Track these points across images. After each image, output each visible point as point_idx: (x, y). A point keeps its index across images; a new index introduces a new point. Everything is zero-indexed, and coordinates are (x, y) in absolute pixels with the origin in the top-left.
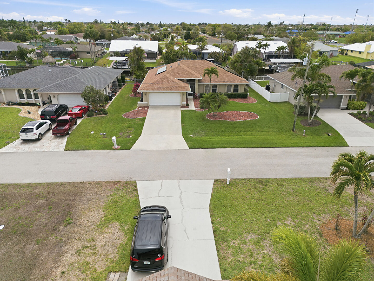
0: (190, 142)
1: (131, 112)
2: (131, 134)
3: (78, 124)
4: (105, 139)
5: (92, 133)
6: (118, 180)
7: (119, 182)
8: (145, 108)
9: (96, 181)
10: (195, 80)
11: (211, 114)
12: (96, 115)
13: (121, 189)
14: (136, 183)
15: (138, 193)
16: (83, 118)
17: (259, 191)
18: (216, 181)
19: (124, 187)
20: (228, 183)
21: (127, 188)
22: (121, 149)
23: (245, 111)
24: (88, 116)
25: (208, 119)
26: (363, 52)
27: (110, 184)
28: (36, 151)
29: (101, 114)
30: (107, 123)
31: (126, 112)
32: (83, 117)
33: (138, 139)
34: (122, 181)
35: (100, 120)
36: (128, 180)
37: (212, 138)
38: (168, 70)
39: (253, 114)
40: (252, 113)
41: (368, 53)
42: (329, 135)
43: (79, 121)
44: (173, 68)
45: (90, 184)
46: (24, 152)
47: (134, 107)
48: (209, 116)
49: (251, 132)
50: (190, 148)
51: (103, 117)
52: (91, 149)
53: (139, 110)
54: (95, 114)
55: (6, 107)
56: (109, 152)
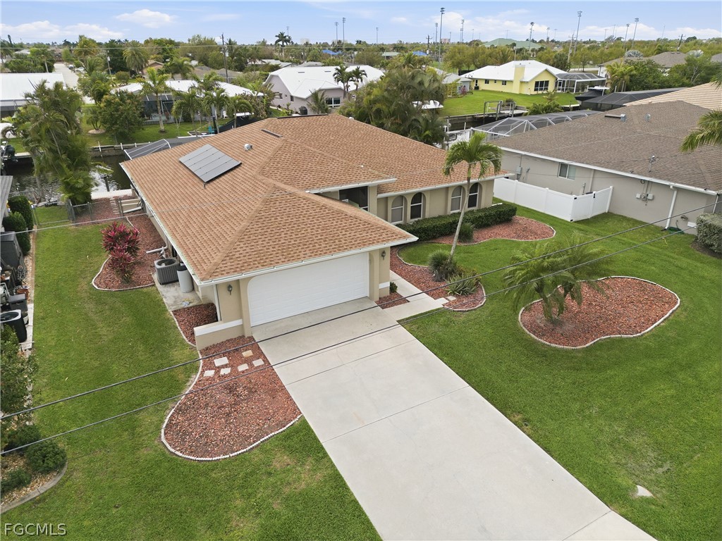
1: (192, 401)
8: (239, 352)
10: (367, 186)
11: (529, 317)
26: (512, 81)
31: (161, 406)
38: (253, 163)
53: (224, 370)
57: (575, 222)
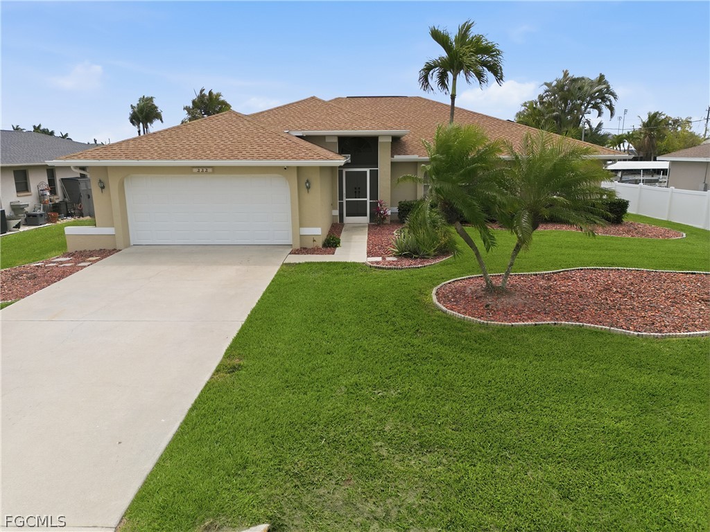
8: (90, 256)
10: (376, 138)
11: (470, 281)
53: (47, 265)
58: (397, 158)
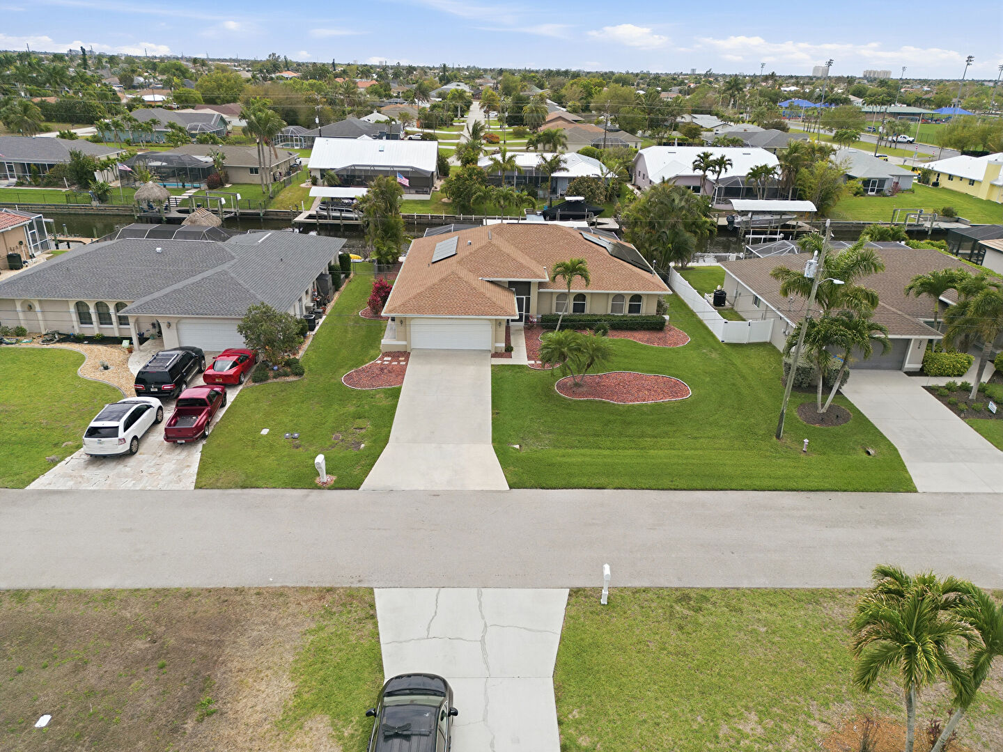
0: (511, 468)
1: (363, 370)
2: (363, 437)
3: (228, 405)
4: (297, 450)
5: (265, 432)
6: (328, 585)
7: (330, 590)
8: (399, 357)
9: (273, 585)
10: (530, 282)
11: (568, 380)
12: (275, 377)
13: (335, 613)
14: (373, 594)
15: (376, 625)
16: (241, 387)
17: (681, 628)
18: (574, 593)
19: (344, 605)
20: (604, 601)
21: (351, 611)
22: (337, 486)
23: (656, 372)
24: (255, 381)
25: (560, 396)
26: (980, 182)
27: (310, 596)
28: (123, 487)
29: (286, 375)
30: (303, 402)
31: (351, 368)
32: (241, 383)
33: (379, 456)
34: (338, 588)
35: (284, 394)
36: (353, 586)
37: (569, 456)
38: (461, 255)
39: (676, 384)
40: (674, 379)
41: (993, 185)
42: (868, 453)
43: (231, 396)
44: (475, 247)
45: (258, 594)
46: (94, 491)
47: (372, 352)
48: (562, 387)
49: (669, 438)
50: (511, 488)
51: (291, 382)
52: (260, 483)
53: (386, 363)
54: (271, 374)
55: (45, 346)
56: (308, 495)
57: (726, 344)
58: (541, 290)
